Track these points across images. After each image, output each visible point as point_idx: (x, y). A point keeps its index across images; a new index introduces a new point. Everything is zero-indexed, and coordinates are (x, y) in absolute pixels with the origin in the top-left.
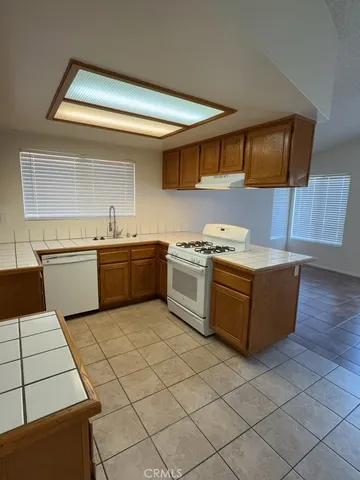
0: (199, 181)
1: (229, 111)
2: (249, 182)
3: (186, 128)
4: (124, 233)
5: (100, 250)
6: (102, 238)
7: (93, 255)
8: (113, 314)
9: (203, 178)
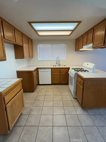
0: (82, 48)
1: (79, 22)
2: (93, 47)
3: (73, 31)
4: (61, 65)
5: (52, 69)
6: (55, 66)
7: (50, 70)
8: (54, 86)
9: (83, 47)
